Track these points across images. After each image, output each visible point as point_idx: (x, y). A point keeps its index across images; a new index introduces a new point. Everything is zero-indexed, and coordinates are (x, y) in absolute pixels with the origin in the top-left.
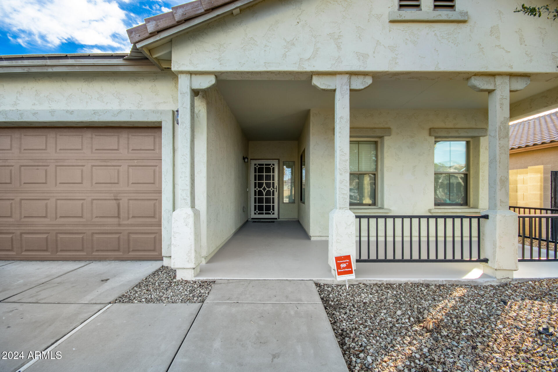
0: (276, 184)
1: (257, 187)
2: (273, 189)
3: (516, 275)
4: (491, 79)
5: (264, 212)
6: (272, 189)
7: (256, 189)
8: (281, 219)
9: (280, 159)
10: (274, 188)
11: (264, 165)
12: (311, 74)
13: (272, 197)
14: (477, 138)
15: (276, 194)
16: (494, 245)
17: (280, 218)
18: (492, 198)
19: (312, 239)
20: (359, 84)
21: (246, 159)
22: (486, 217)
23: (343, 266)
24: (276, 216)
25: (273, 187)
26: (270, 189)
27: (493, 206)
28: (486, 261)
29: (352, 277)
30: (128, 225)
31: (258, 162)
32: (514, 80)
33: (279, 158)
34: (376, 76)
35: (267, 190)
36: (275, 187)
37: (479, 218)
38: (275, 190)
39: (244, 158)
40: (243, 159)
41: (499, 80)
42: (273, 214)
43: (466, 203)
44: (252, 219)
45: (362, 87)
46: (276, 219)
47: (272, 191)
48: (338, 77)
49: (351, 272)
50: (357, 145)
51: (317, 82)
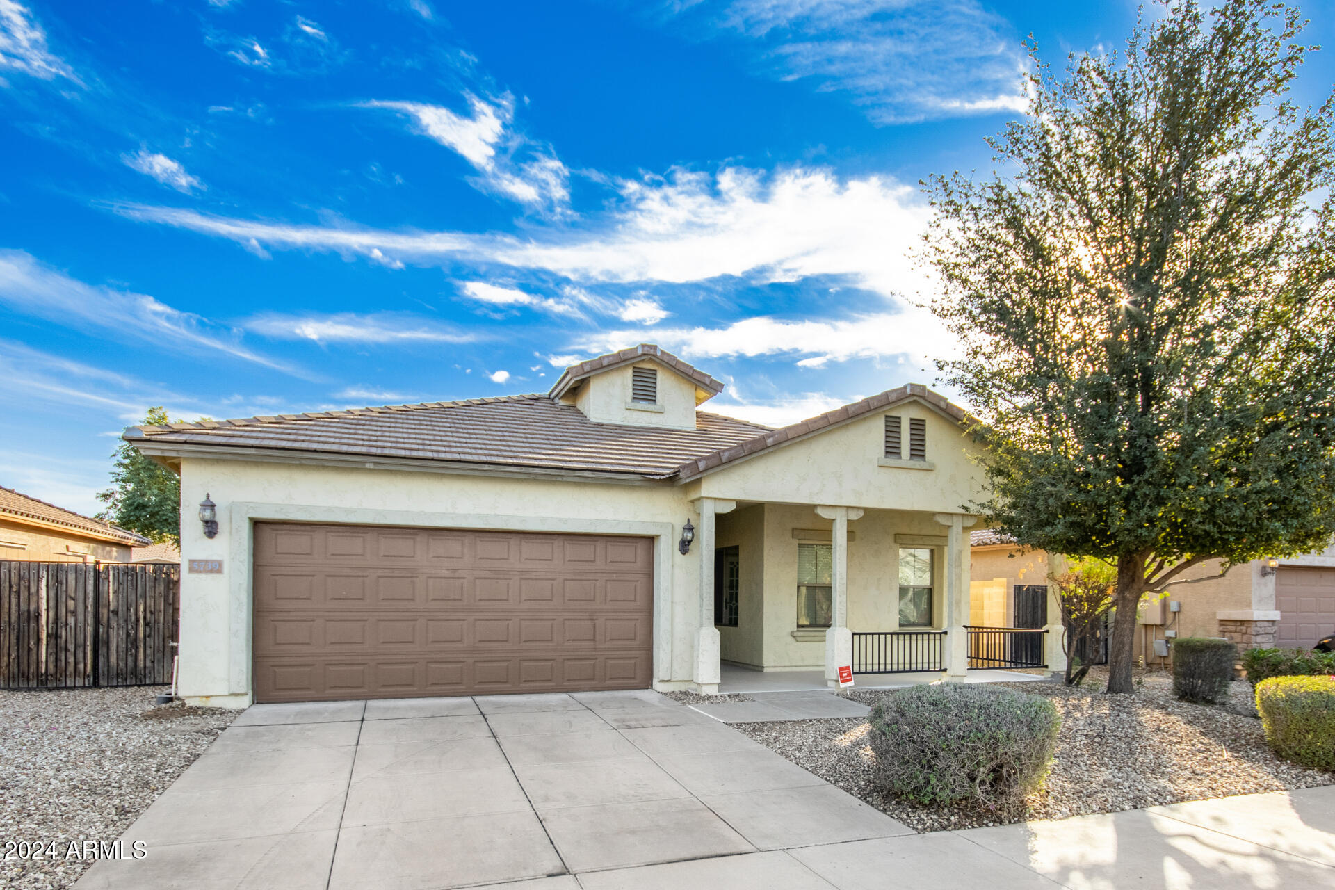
3: (967, 681)
4: (950, 517)
12: (815, 506)
14: (941, 547)
16: (951, 656)
18: (950, 617)
19: (766, 670)
20: (854, 516)
22: (946, 633)
23: (845, 675)
27: (950, 625)
28: (945, 670)
29: (852, 684)
30: (606, 649)
32: (965, 518)
34: (866, 510)
37: (940, 634)
41: (955, 519)
43: (930, 624)
45: (856, 518)
48: (838, 509)
49: (850, 680)
51: (820, 512)
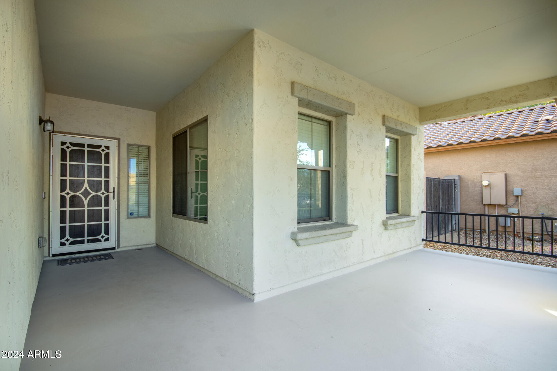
0: (113, 184)
1: (68, 190)
2: (106, 194)
5: (86, 238)
6: (103, 194)
7: (64, 194)
8: (123, 247)
9: (121, 139)
10: (108, 192)
11: (86, 146)
13: (103, 208)
14: (406, 137)
15: (113, 203)
17: (121, 245)
21: (49, 124)
24: (112, 244)
25: (107, 190)
26: (99, 194)
31: (69, 139)
33: (118, 137)
35: (93, 196)
36: (111, 190)
38: (111, 195)
39: (42, 121)
40: (40, 123)
42: (107, 240)
43: (396, 209)
44: (54, 255)
46: (114, 248)
47: (103, 197)
50: (311, 123)
